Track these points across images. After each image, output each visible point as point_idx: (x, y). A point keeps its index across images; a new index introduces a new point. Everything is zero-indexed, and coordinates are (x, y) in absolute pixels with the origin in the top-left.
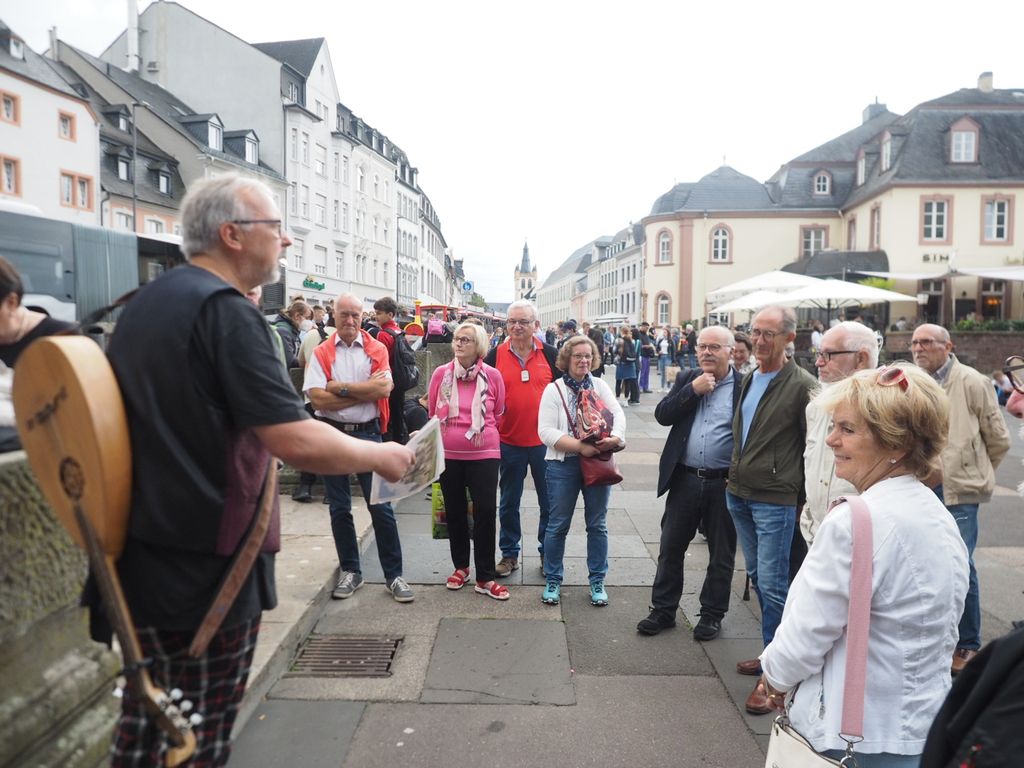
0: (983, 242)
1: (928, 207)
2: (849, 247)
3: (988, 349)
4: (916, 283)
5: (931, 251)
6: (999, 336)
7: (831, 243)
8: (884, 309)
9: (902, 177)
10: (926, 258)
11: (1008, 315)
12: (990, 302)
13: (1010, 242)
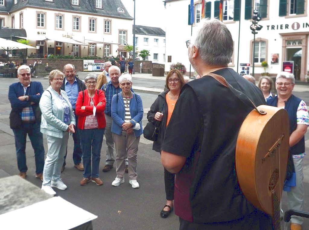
0: (55, 29)
1: (38, 15)
2: (12, 27)
3: (58, 64)
4: (35, 41)
5: (40, 31)
6: (61, 60)
7: (5, 25)
8: (25, 50)
9: (30, 4)
10: (38, 33)
11: (64, 53)
12: (59, 48)
13: (63, 30)
